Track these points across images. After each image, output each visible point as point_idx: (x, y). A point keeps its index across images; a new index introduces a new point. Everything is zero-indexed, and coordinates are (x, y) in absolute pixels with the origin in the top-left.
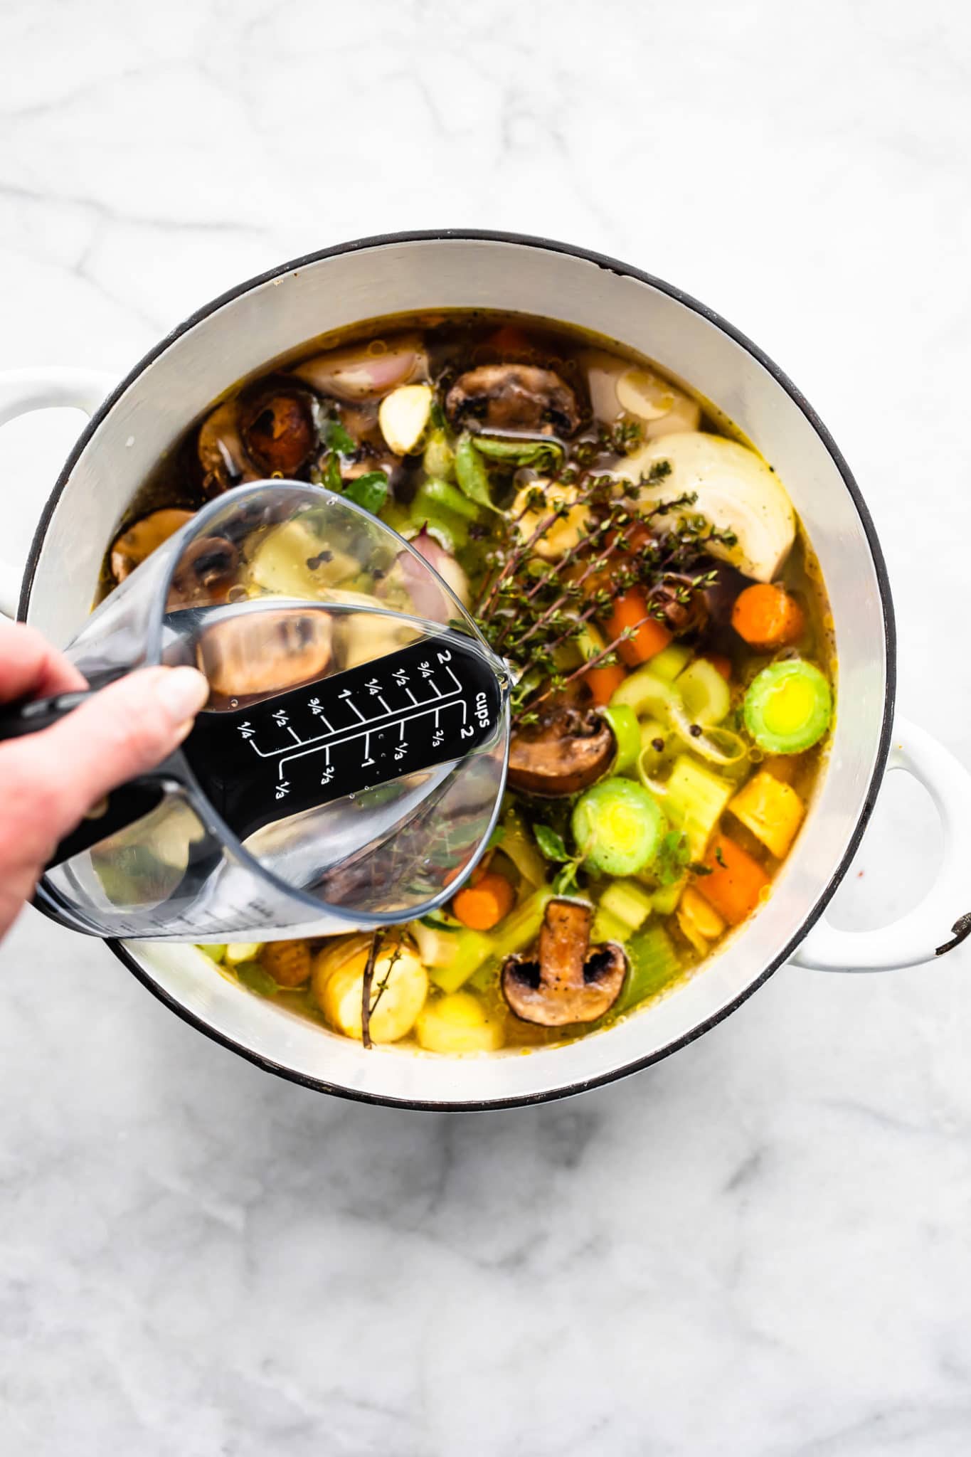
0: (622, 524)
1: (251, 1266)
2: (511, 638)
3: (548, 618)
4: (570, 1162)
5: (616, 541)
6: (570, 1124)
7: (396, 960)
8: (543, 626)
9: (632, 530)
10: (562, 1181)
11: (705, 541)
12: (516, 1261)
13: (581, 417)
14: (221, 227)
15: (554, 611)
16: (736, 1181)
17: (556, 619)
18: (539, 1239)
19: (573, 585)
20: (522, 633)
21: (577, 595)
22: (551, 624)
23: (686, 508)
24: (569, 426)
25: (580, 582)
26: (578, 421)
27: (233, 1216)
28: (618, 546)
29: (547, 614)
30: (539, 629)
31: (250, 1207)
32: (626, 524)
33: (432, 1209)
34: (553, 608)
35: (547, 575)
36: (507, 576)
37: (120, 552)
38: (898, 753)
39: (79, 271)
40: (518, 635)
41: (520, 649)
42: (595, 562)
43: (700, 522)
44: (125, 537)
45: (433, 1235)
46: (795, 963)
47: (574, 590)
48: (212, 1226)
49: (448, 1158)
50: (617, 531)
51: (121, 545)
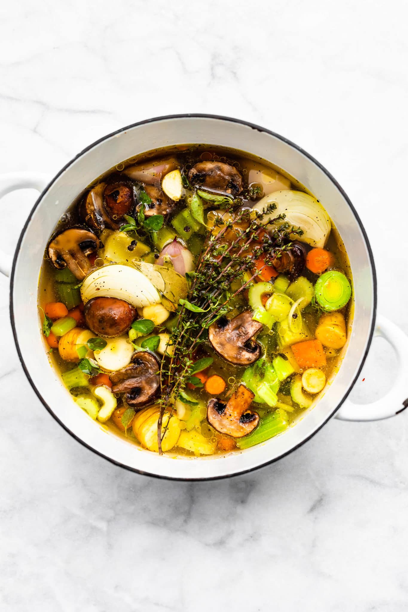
0: (254, 229)
1: (110, 546)
2: (211, 280)
3: (226, 271)
4: (243, 501)
5: (252, 237)
6: (243, 486)
7: (171, 417)
8: (223, 274)
9: (259, 231)
10: (239, 509)
11: (289, 234)
12: (221, 543)
13: (243, 187)
14: (93, 112)
15: (228, 268)
16: (312, 509)
17: (229, 271)
18: (230, 534)
19: (235, 256)
20: (216, 277)
21: (238, 260)
22: (227, 273)
23: (281, 221)
24: (238, 191)
25: (238, 255)
26: (242, 189)
27: (103, 525)
28: (253, 239)
29: (225, 269)
30: (223, 276)
31: (109, 521)
32: (256, 229)
33: (185, 521)
34: (228, 266)
35: (225, 253)
36: (207, 254)
37: (52, 248)
38: (379, 330)
39: (35, 131)
40: (214, 279)
41: (215, 284)
42: (244, 246)
43: (287, 225)
44: (53, 241)
45: (185, 532)
46: (337, 418)
47: (235, 258)
48: (94, 529)
49: (192, 500)
50: (253, 232)
51: (52, 245)
